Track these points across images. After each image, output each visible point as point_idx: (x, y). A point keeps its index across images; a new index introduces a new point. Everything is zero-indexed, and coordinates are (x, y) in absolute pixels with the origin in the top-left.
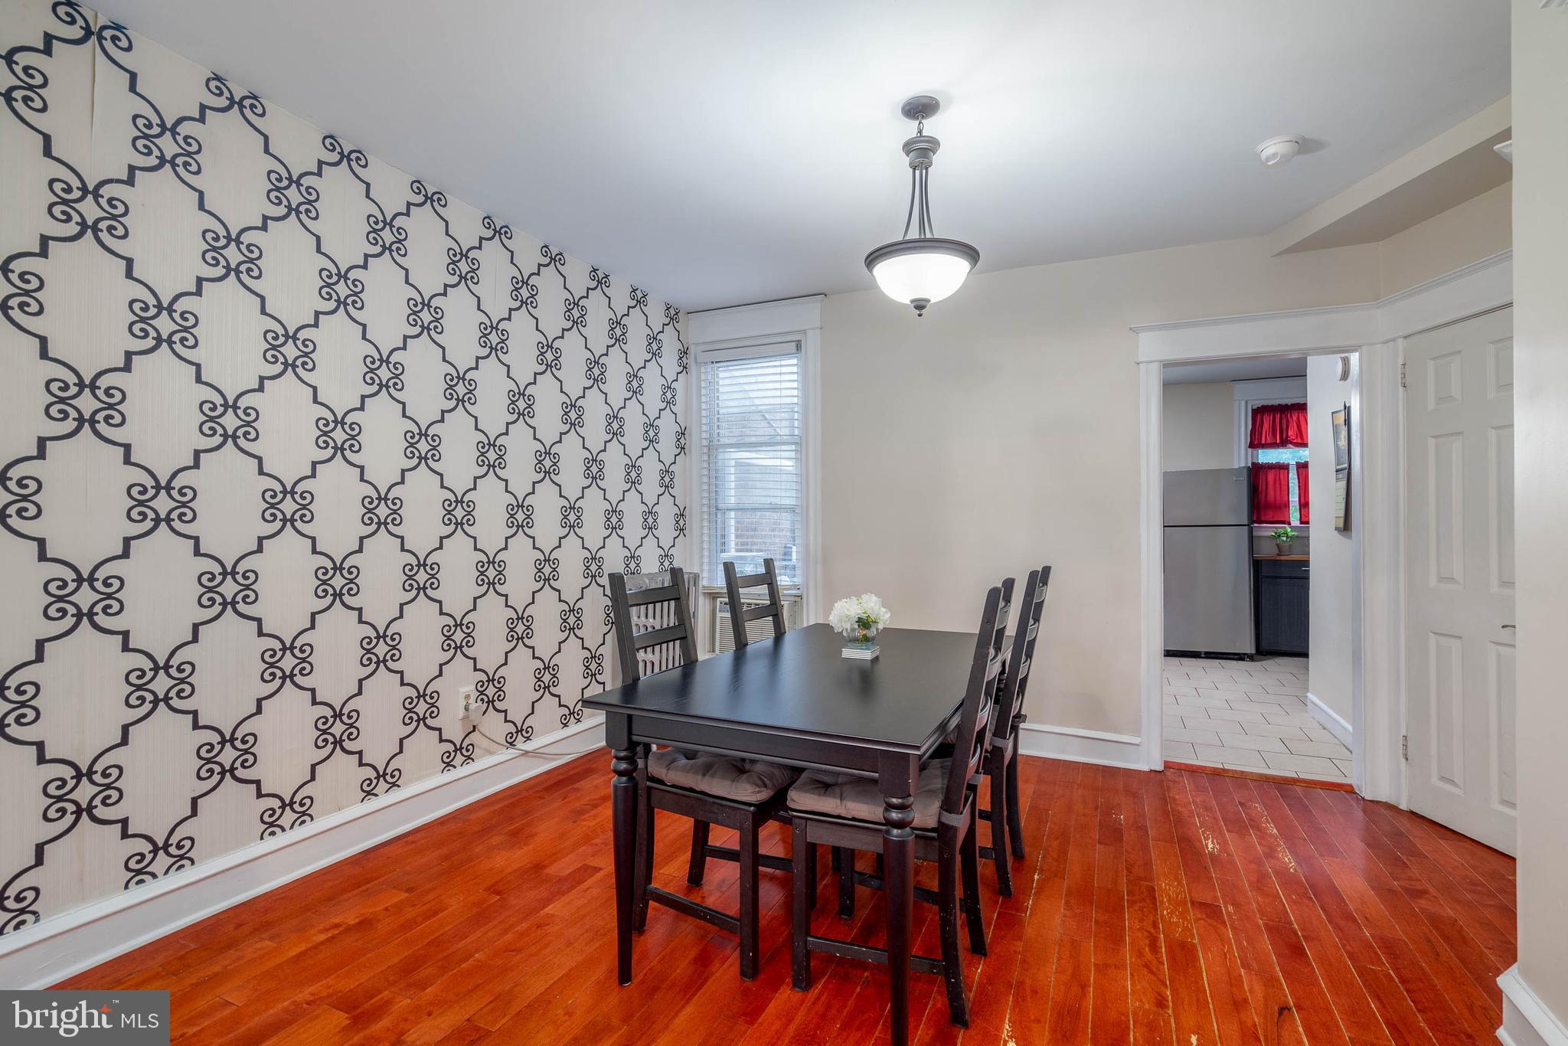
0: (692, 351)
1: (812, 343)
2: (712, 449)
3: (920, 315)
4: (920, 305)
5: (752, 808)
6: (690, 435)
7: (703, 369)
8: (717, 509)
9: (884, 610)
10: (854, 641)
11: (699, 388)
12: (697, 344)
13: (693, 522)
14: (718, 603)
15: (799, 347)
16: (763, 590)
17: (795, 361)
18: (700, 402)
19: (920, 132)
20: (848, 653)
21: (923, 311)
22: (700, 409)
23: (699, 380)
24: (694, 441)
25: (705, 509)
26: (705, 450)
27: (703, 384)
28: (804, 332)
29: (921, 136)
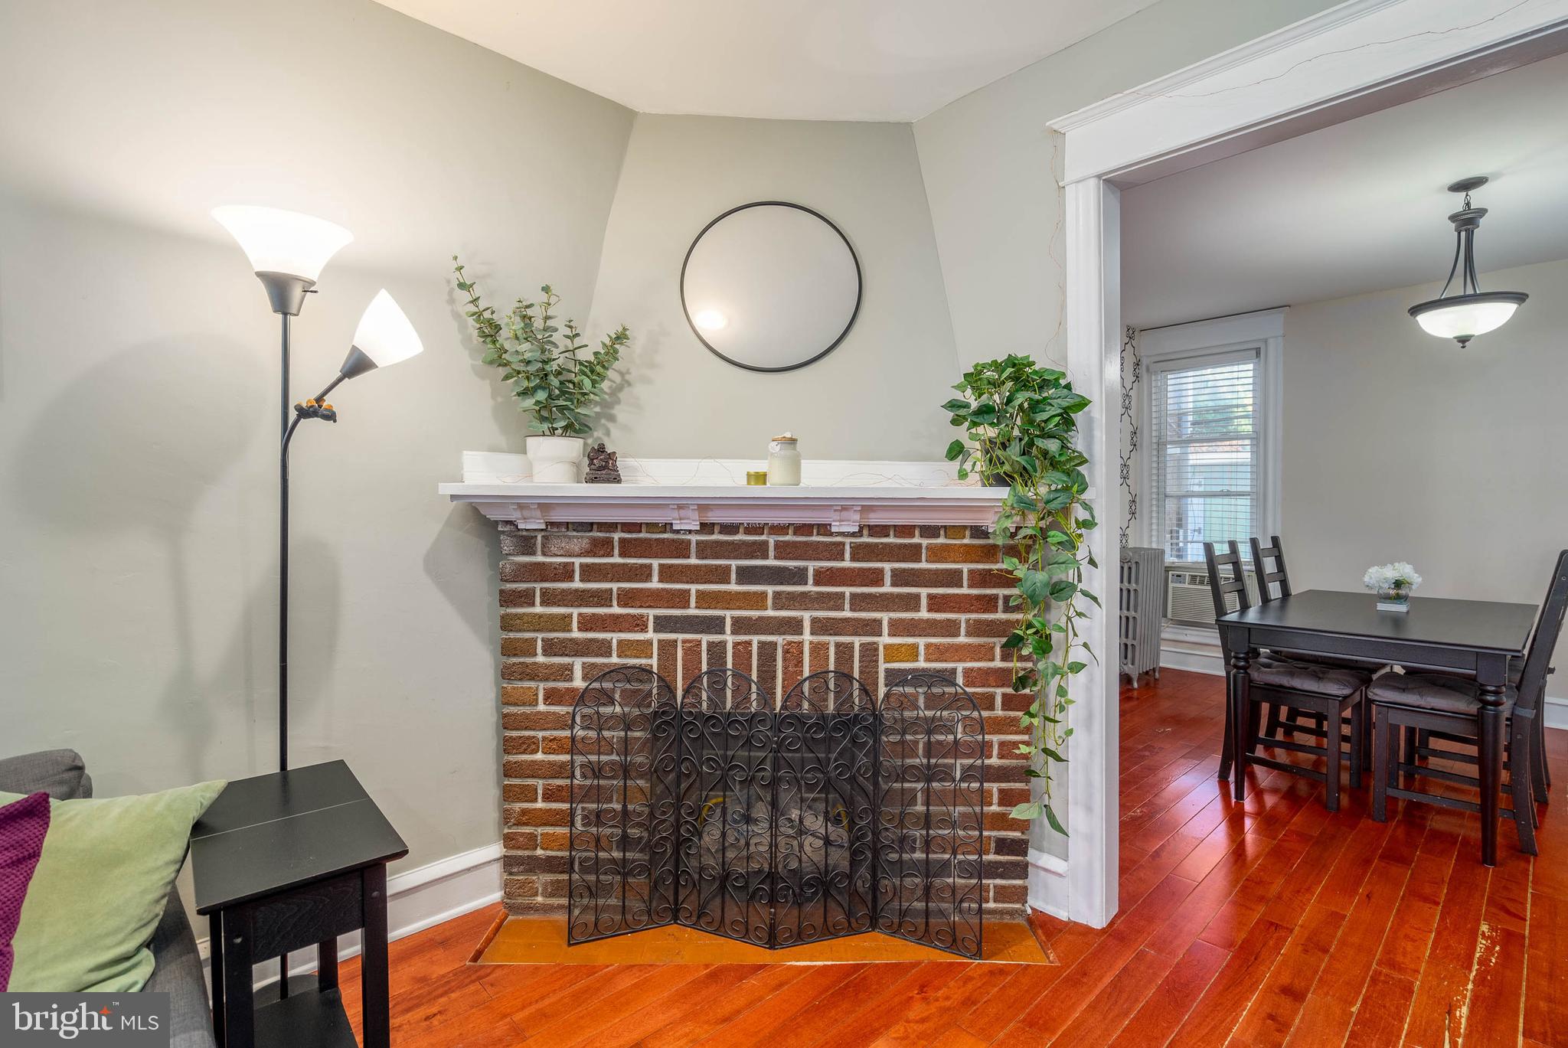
0: (1145, 362)
1: (1273, 349)
2: (1161, 445)
3: (1463, 347)
4: (1463, 340)
5: (1341, 698)
6: (1142, 433)
7: (1153, 378)
8: (1166, 496)
9: (1416, 575)
10: (1387, 598)
11: (1150, 394)
12: (1148, 356)
14: (1170, 576)
15: (1258, 354)
17: (1251, 366)
18: (1150, 406)
19: (1468, 204)
20: (1382, 607)
21: (1467, 344)
22: (1151, 412)
24: (1147, 439)
25: (1154, 496)
26: (1155, 446)
27: (1153, 390)
28: (1265, 340)
29: (1469, 209)
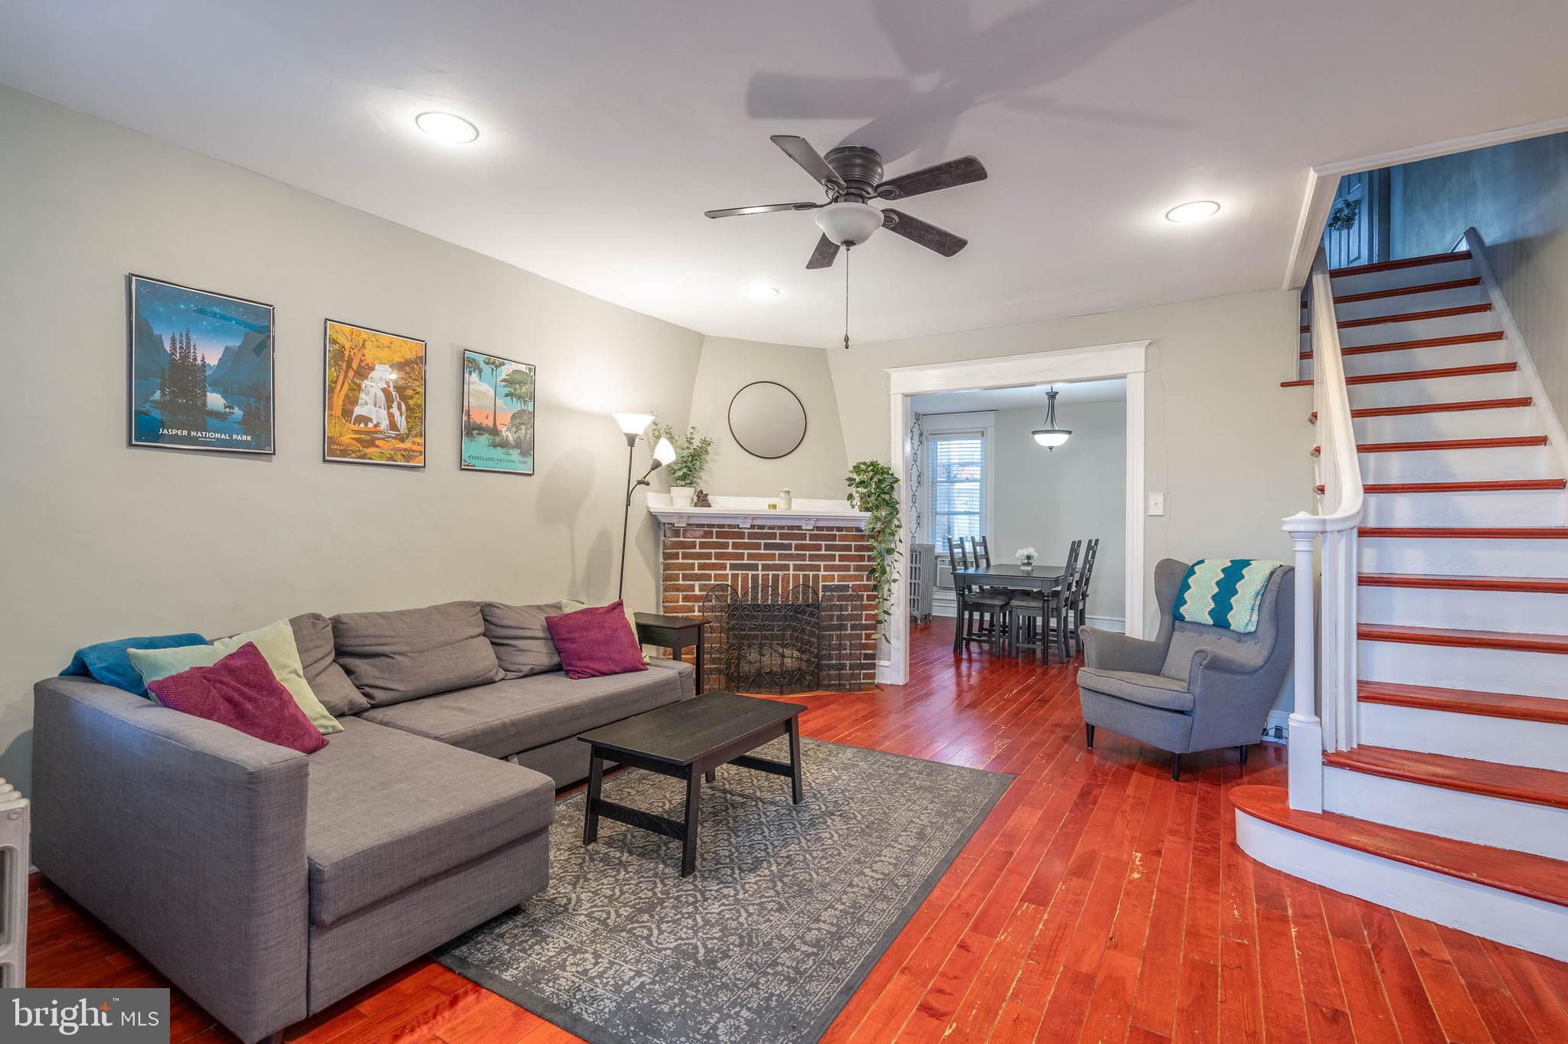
1: (990, 433)
2: (936, 483)
3: (1050, 451)
4: (1051, 448)
9: (1037, 551)
10: (1023, 565)
11: (928, 452)
13: (925, 521)
15: (983, 435)
16: (960, 550)
17: (979, 441)
19: (1052, 388)
20: (1021, 567)
21: (1052, 450)
23: (928, 448)
24: (925, 479)
25: (930, 514)
27: (930, 451)
28: (986, 428)
29: (1053, 392)
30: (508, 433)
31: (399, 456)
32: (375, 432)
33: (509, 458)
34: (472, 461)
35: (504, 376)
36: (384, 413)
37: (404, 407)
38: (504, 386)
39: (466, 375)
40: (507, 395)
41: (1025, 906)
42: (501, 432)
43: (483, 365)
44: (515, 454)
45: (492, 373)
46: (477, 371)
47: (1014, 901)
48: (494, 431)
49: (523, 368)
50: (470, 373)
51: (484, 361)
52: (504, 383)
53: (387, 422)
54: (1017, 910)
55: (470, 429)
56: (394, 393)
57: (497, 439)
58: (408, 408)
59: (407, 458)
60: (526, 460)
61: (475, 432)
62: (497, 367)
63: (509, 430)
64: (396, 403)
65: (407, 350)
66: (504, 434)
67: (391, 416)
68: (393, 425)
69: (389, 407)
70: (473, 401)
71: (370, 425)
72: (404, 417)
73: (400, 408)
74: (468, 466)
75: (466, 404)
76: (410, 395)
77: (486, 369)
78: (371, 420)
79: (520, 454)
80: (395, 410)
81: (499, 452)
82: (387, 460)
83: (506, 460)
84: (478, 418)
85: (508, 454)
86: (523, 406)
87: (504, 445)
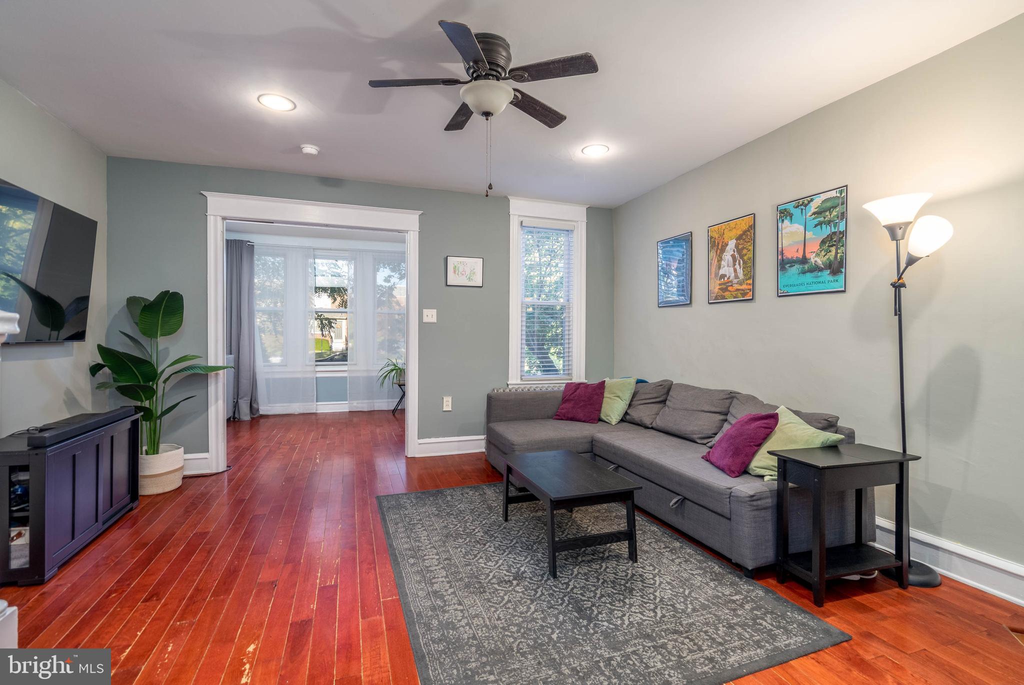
30: (816, 259)
31: (739, 295)
32: (728, 282)
33: (820, 279)
34: (786, 289)
35: (813, 210)
36: (732, 269)
37: (741, 262)
38: (814, 219)
39: (780, 224)
40: (816, 226)
41: (333, 582)
42: (810, 259)
43: (793, 211)
44: (826, 275)
45: (802, 212)
46: (788, 217)
47: (341, 581)
48: (804, 260)
49: (833, 194)
50: (783, 221)
51: (794, 207)
52: (813, 216)
53: (733, 275)
54: (337, 578)
55: (783, 264)
56: (736, 255)
57: (806, 267)
58: (744, 262)
59: (744, 294)
60: (836, 278)
61: (787, 266)
62: (806, 206)
63: (818, 255)
64: (738, 261)
65: (744, 224)
66: (813, 261)
67: (735, 270)
68: (736, 277)
69: (734, 265)
70: (786, 242)
71: (726, 279)
72: (742, 268)
73: (739, 264)
74: (783, 293)
75: (780, 246)
76: (745, 253)
77: (796, 212)
78: (726, 276)
79: (830, 273)
80: (737, 266)
81: (809, 277)
82: (734, 298)
83: (815, 283)
84: (789, 254)
85: (817, 277)
86: (833, 228)
87: (816, 269)
